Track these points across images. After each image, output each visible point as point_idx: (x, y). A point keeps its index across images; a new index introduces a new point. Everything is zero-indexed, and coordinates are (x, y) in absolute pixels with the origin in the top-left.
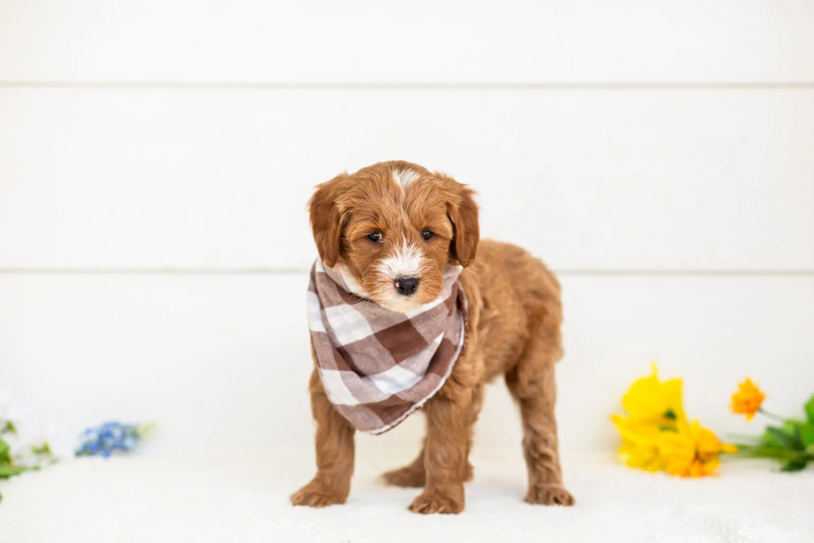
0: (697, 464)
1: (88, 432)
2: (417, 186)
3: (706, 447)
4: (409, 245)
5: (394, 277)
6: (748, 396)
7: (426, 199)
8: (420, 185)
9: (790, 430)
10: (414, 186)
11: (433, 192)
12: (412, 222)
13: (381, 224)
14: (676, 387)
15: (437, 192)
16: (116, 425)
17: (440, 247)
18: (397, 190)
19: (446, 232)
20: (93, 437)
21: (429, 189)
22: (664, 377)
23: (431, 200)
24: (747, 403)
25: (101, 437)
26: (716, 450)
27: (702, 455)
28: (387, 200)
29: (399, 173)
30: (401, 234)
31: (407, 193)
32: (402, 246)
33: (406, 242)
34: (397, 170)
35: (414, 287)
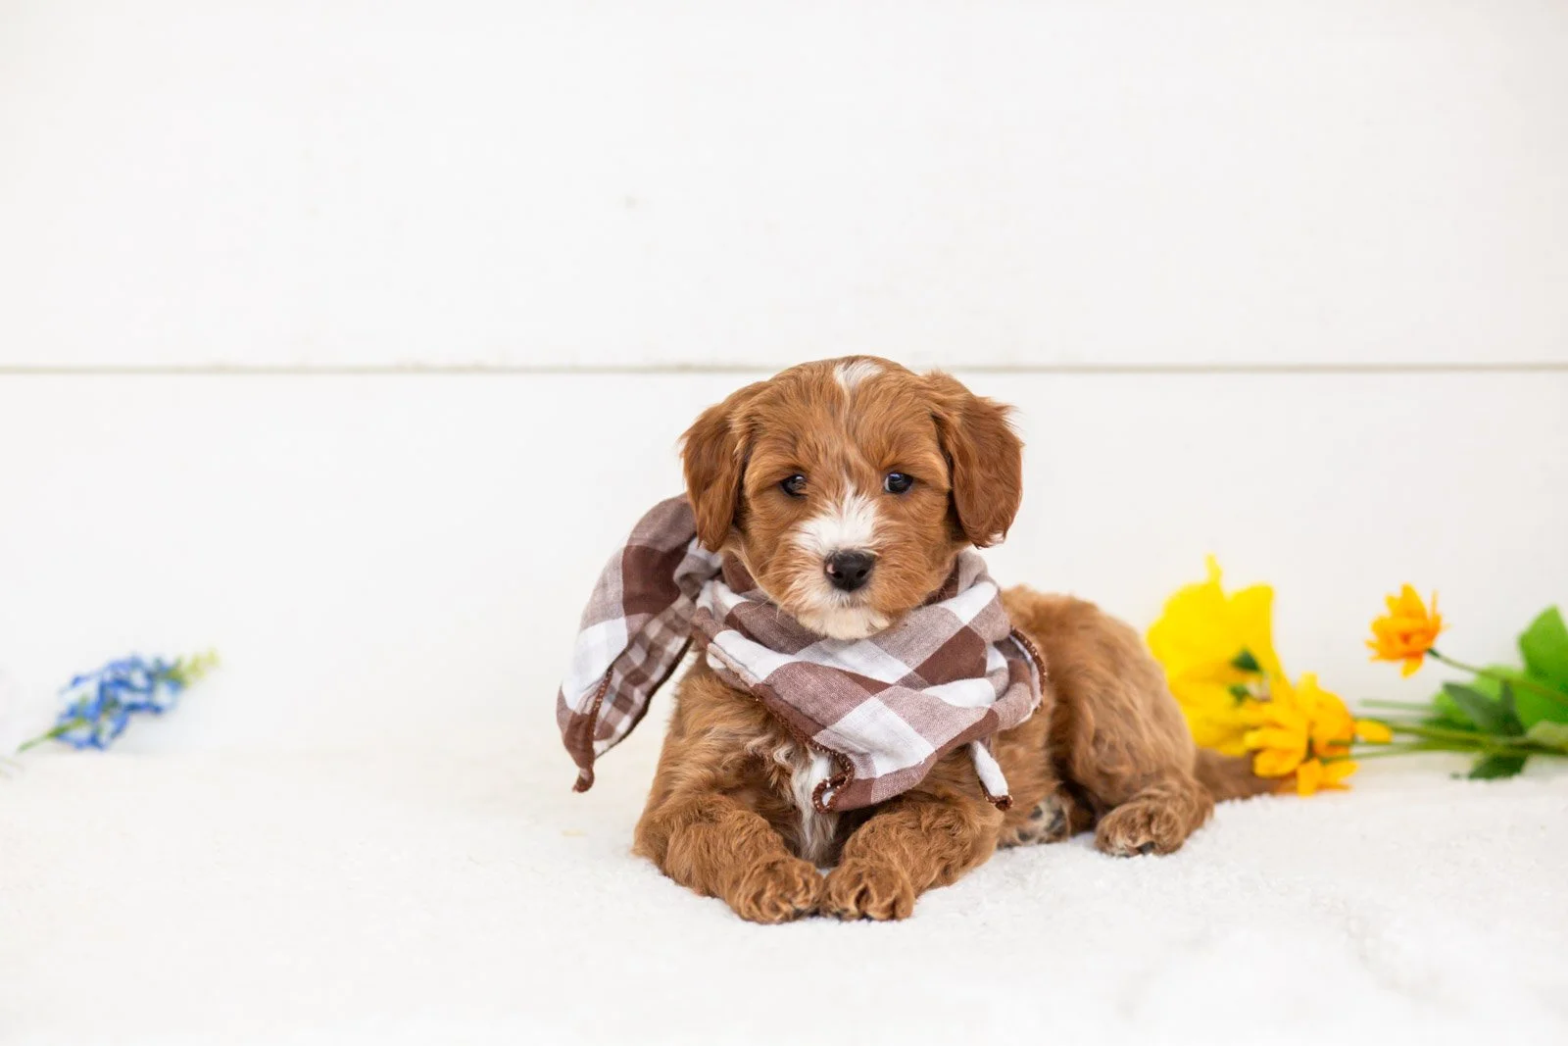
0: (1313, 765)
1: (77, 681)
2: (873, 385)
3: (1329, 730)
4: (857, 494)
5: (824, 553)
6: (1406, 624)
7: (889, 409)
8: (877, 385)
9: (1493, 692)
10: (867, 388)
11: (902, 394)
12: (864, 453)
13: (803, 457)
14: (1261, 601)
15: (910, 394)
16: (135, 663)
17: (927, 506)
19: (934, 471)
20: (90, 690)
21: (895, 391)
22: (1233, 585)
23: (898, 410)
24: (1406, 638)
25: (103, 688)
26: (1347, 737)
27: (1320, 745)
28: (819, 410)
29: (845, 368)
30: (840, 473)
31: (854, 397)
32: (843, 498)
33: (850, 489)
34: (844, 364)
35: (862, 573)
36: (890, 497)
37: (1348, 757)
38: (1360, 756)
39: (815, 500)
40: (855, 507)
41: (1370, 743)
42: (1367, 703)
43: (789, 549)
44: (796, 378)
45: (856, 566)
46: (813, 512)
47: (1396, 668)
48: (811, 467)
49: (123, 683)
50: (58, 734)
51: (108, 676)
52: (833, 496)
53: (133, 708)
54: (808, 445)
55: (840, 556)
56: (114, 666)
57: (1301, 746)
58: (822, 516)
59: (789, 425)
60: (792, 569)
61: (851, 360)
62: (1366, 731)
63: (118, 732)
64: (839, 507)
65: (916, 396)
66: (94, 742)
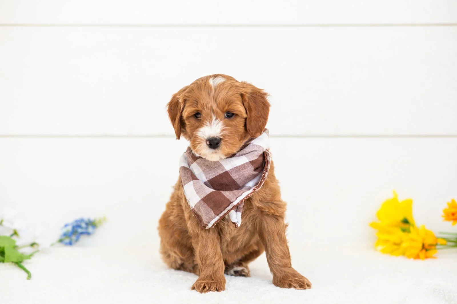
0: (424, 251)
1: (66, 226)
2: (222, 85)
3: (429, 241)
4: (216, 119)
5: (206, 138)
6: (453, 210)
7: (227, 93)
8: (223, 85)
10: (220, 86)
11: (231, 88)
12: (218, 106)
13: (200, 108)
14: (409, 203)
15: (234, 88)
16: (82, 220)
17: (239, 123)
18: (210, 88)
19: (241, 112)
20: (70, 228)
21: (229, 87)
22: (401, 199)
23: (229, 93)
24: (453, 214)
25: (73, 228)
26: (435, 243)
27: (426, 246)
28: (204, 93)
29: (213, 79)
30: (211, 113)
31: (215, 89)
32: (212, 121)
33: (214, 118)
34: (213, 78)
35: (218, 143)
36: (226, 120)
37: (435, 249)
38: (439, 249)
39: (203, 121)
40: (215, 124)
41: (442, 245)
42: (441, 233)
43: (196, 137)
44: (197, 83)
45: (216, 142)
46: (203, 125)
47: (450, 223)
48: (202, 111)
49: (79, 226)
50: (61, 241)
51: (75, 224)
52: (209, 120)
53: (82, 233)
54: (201, 104)
55: (211, 139)
56: (76, 221)
57: (420, 246)
58: (205, 126)
59: (195, 98)
60: (197, 142)
61: (215, 76)
62: (440, 241)
63: (77, 240)
64: (210, 123)
65: (236, 89)
66: (70, 244)
